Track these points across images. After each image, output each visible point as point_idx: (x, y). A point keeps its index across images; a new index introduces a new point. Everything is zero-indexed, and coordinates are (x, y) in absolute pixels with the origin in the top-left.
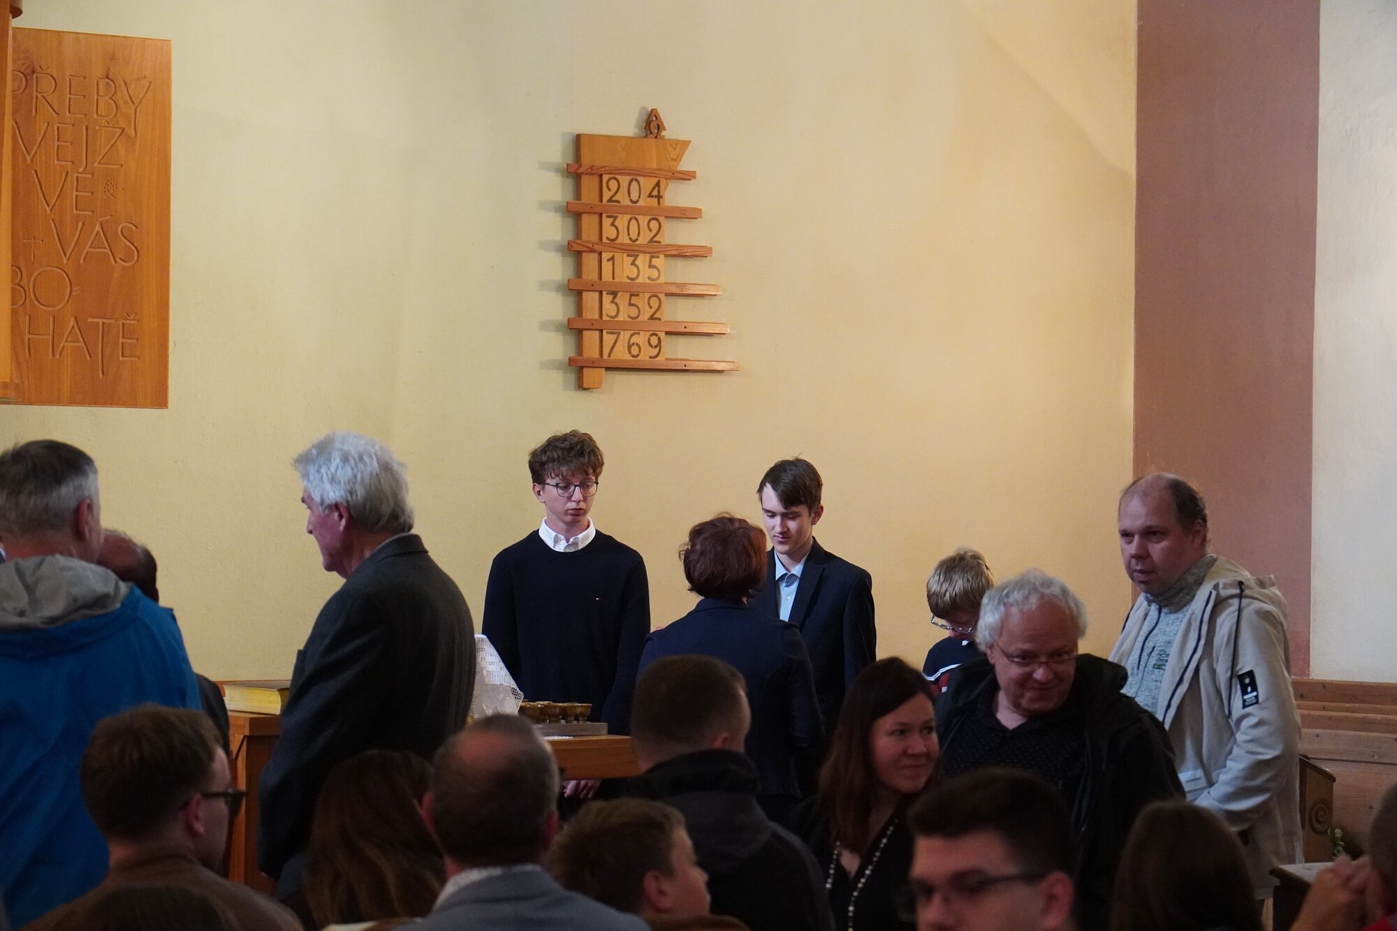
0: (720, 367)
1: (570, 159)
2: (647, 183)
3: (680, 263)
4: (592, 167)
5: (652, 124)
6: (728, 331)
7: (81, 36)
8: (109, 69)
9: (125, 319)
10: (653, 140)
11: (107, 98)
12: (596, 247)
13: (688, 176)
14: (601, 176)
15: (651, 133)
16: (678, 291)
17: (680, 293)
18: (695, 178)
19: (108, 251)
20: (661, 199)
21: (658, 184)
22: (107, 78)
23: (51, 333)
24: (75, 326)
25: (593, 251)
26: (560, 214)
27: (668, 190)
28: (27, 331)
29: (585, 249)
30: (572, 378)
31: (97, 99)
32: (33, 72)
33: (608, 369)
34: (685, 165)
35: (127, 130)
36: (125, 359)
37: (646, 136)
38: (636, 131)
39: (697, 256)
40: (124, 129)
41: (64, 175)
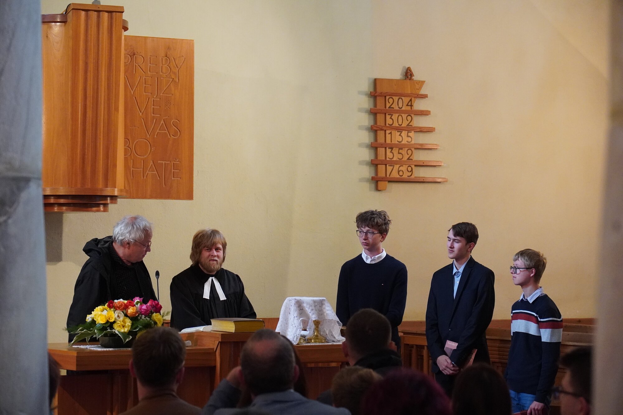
0: (439, 180)
1: (372, 90)
2: (406, 100)
3: (421, 135)
4: (381, 93)
5: (408, 74)
6: (443, 164)
7: (155, 39)
8: (167, 53)
9: (174, 161)
10: (409, 81)
11: (166, 65)
12: (383, 128)
13: (424, 96)
14: (385, 97)
15: (408, 77)
16: (420, 147)
17: (421, 148)
18: (427, 97)
19: (167, 132)
20: (412, 107)
21: (411, 100)
22: (166, 56)
23: (142, 167)
24: (153, 164)
25: (382, 130)
26: (367, 114)
27: (415, 102)
28: (132, 167)
29: (378, 129)
30: (373, 186)
31: (162, 66)
32: (134, 55)
33: (389, 181)
34: (422, 92)
35: (175, 79)
36: (174, 179)
37: (405, 79)
38: (401, 77)
39: (428, 132)
40: (173, 78)
41: (148, 99)
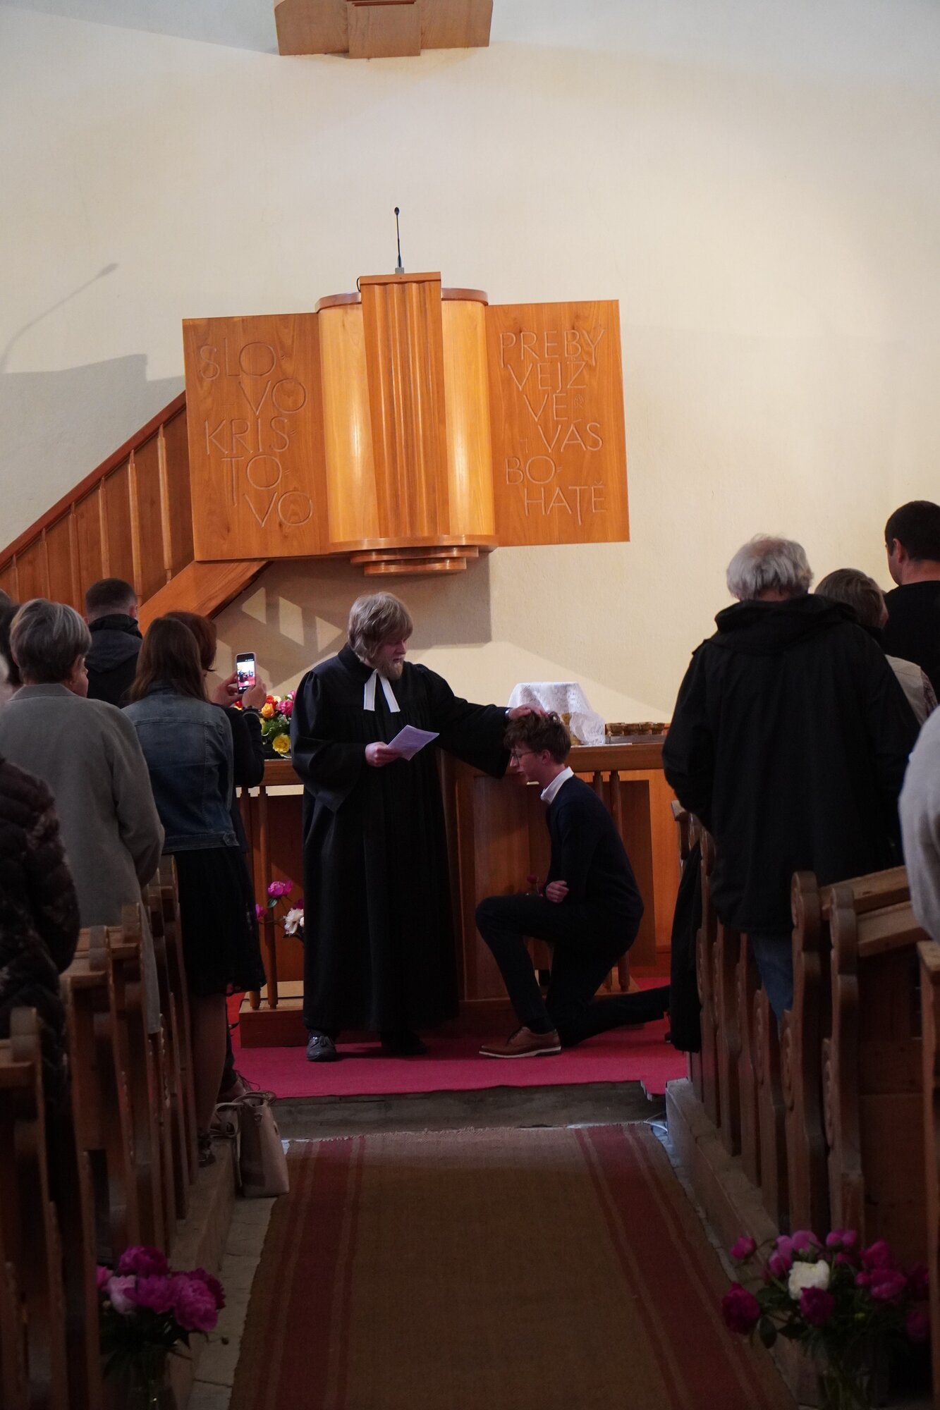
8: (574, 323)
9: (596, 485)
11: (574, 343)
19: (580, 441)
22: (573, 329)
23: (543, 498)
24: (560, 493)
28: (526, 498)
31: (567, 345)
32: (521, 332)
35: (589, 362)
36: (598, 511)
40: (587, 362)
41: (546, 395)
